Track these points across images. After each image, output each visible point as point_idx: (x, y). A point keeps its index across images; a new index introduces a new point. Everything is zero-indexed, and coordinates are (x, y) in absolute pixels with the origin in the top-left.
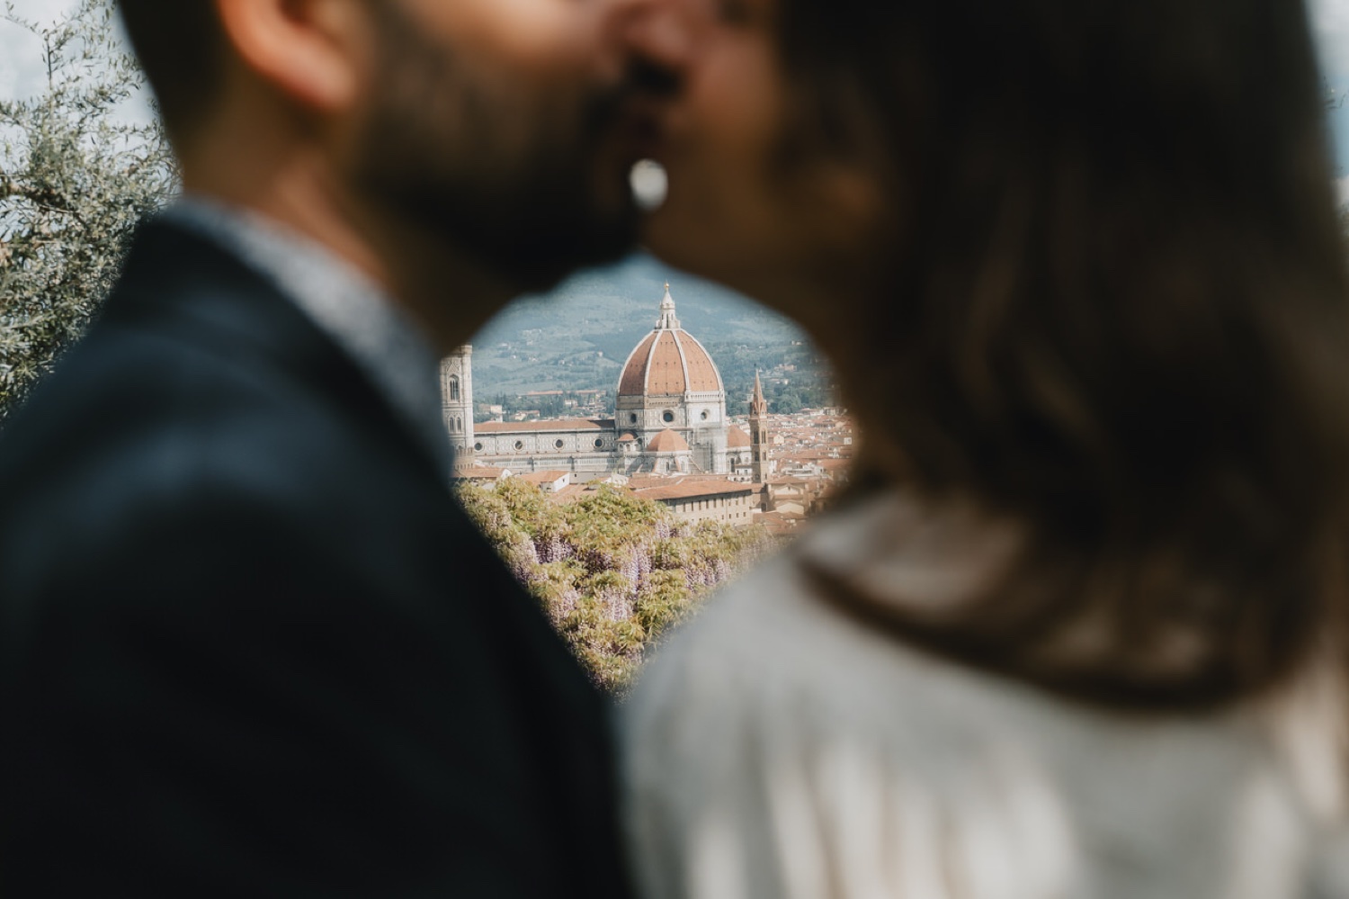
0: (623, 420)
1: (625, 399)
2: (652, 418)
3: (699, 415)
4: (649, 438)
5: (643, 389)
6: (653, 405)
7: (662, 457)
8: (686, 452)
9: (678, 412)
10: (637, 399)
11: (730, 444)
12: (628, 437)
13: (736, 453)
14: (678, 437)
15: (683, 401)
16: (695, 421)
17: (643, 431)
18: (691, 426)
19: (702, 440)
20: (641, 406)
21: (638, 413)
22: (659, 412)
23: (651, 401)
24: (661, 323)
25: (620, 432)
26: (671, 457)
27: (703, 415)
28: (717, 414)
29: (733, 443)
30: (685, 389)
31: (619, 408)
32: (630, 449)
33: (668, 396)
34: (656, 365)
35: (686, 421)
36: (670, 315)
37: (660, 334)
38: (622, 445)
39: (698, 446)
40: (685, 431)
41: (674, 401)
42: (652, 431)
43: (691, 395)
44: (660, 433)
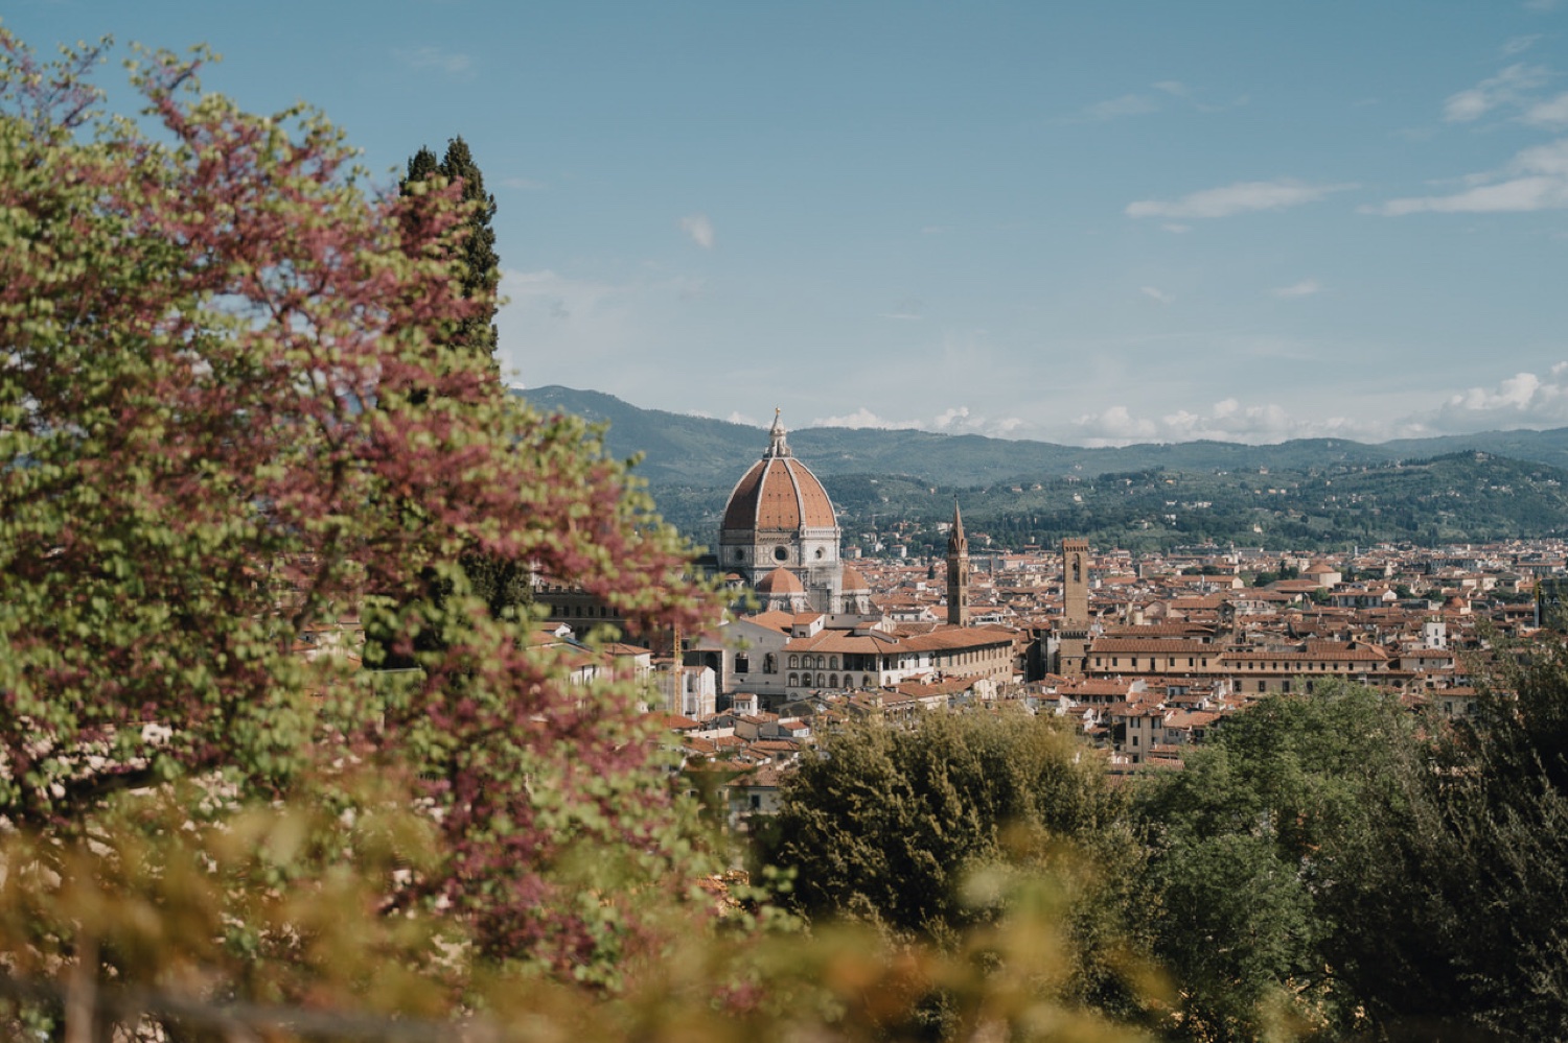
0: (728, 555)
1: (730, 532)
2: (762, 557)
3: (814, 554)
4: (759, 577)
5: (754, 522)
6: (764, 541)
7: (776, 598)
8: (802, 593)
9: (791, 550)
10: (745, 533)
11: (846, 586)
12: (734, 575)
13: (852, 596)
14: (792, 577)
15: (796, 537)
16: (810, 560)
17: (753, 569)
18: (806, 564)
19: (818, 581)
20: (751, 541)
21: (746, 549)
22: (770, 549)
23: (762, 536)
24: (771, 451)
25: (724, 570)
26: (787, 599)
27: (819, 553)
28: (832, 552)
29: (848, 584)
30: (799, 524)
31: (724, 543)
32: (738, 589)
33: (781, 531)
34: (768, 496)
35: (800, 560)
36: (781, 442)
37: (770, 463)
38: (728, 584)
39: (814, 587)
40: (799, 571)
41: (787, 536)
42: (763, 569)
43: (807, 531)
44: (771, 570)
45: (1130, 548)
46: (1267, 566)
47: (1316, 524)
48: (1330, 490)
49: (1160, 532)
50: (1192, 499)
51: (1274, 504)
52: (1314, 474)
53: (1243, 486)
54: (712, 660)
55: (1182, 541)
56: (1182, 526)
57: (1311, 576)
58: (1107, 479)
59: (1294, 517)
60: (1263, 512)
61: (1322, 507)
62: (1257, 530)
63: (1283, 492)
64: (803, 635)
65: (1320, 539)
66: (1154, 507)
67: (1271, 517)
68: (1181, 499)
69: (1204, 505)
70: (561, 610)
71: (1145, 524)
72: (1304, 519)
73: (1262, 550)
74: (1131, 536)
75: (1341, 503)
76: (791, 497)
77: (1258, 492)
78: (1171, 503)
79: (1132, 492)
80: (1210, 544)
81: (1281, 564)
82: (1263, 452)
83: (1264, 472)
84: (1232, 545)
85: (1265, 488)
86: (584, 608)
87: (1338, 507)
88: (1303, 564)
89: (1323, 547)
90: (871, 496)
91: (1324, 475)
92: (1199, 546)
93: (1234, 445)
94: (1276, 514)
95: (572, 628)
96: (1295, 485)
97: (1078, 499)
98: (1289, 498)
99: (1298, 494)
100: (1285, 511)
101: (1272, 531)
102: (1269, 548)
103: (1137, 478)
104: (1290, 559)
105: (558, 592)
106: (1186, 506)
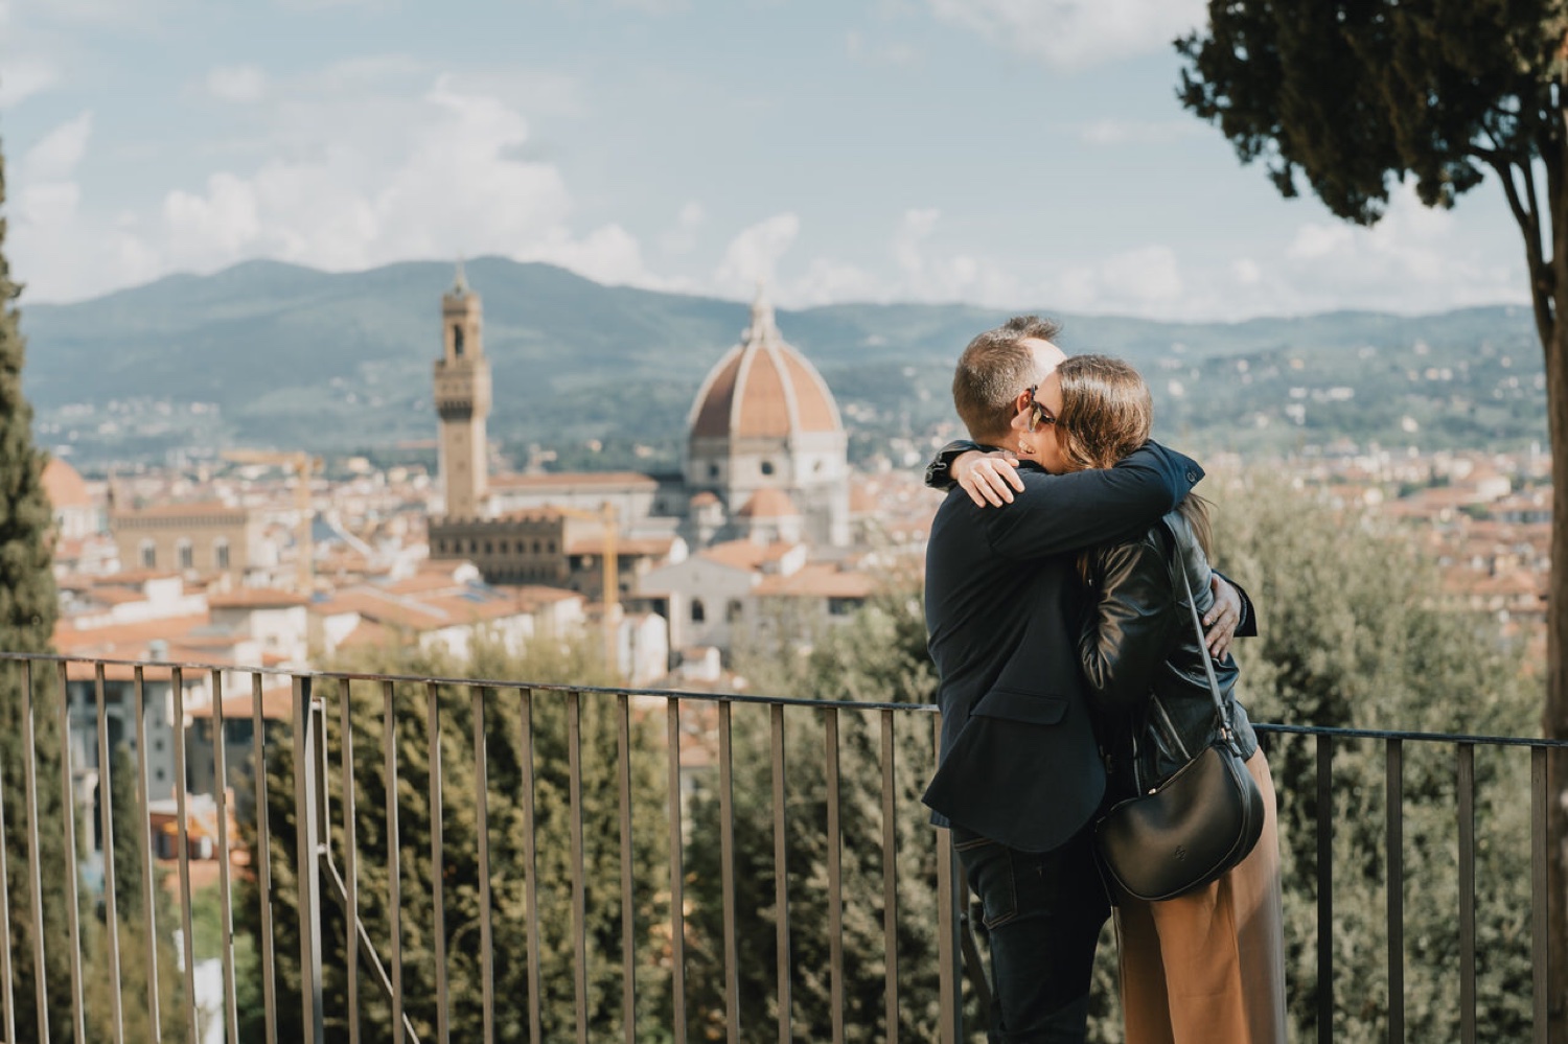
0: (697, 472)
1: (702, 443)
2: (743, 473)
3: (810, 469)
4: (738, 501)
5: (730, 428)
6: (745, 452)
7: (760, 525)
8: (795, 520)
9: (778, 461)
10: (719, 442)
12: (707, 498)
14: (781, 498)
15: (786, 447)
16: (804, 476)
17: (729, 490)
18: (799, 482)
19: (815, 503)
20: (726, 452)
21: (721, 463)
22: (753, 462)
23: (745, 445)
24: (753, 334)
25: (694, 491)
26: (774, 528)
27: (817, 467)
28: (836, 467)
29: (856, 504)
30: (789, 429)
31: (693, 454)
32: (711, 515)
33: (767, 438)
34: (749, 393)
35: (792, 475)
36: (766, 323)
37: (752, 350)
38: (698, 508)
39: (810, 511)
40: (790, 490)
41: (774, 445)
42: (742, 490)
43: (800, 438)
44: (756, 491)
45: (1241, 450)
46: (1415, 474)
47: (1488, 417)
48: (1508, 372)
49: (1282, 431)
50: (1326, 386)
51: (1435, 390)
52: (1488, 350)
53: (1394, 368)
54: (660, 606)
55: (1312, 441)
56: (1311, 422)
57: (1469, 485)
58: (1214, 365)
59: (1459, 407)
60: (1419, 402)
61: (1497, 394)
62: (1410, 425)
63: (1447, 375)
64: (775, 572)
65: (1492, 435)
66: (1274, 397)
67: (1429, 407)
68: (1311, 386)
69: (1342, 394)
70: (466, 545)
71: (1262, 421)
72: (1472, 411)
73: (1413, 452)
74: (1244, 436)
75: (1521, 387)
76: (779, 393)
77: (1413, 376)
78: (1298, 392)
79: (1247, 380)
80: (1346, 445)
81: (1433, 470)
82: (1423, 324)
83: (1421, 348)
84: (1374, 446)
85: (1422, 371)
86: (496, 541)
87: (1518, 395)
88: (1461, 469)
89: (1492, 446)
90: (905, 390)
91: (1500, 352)
92: (1330, 448)
93: (1385, 316)
94: (1437, 404)
95: (481, 571)
96: (1463, 366)
97: (1176, 389)
98: (1455, 383)
99: (1466, 378)
100: (1447, 400)
101: (1427, 426)
102: (1421, 448)
103: (1254, 360)
104: (1444, 463)
105: (461, 522)
106: (1318, 396)
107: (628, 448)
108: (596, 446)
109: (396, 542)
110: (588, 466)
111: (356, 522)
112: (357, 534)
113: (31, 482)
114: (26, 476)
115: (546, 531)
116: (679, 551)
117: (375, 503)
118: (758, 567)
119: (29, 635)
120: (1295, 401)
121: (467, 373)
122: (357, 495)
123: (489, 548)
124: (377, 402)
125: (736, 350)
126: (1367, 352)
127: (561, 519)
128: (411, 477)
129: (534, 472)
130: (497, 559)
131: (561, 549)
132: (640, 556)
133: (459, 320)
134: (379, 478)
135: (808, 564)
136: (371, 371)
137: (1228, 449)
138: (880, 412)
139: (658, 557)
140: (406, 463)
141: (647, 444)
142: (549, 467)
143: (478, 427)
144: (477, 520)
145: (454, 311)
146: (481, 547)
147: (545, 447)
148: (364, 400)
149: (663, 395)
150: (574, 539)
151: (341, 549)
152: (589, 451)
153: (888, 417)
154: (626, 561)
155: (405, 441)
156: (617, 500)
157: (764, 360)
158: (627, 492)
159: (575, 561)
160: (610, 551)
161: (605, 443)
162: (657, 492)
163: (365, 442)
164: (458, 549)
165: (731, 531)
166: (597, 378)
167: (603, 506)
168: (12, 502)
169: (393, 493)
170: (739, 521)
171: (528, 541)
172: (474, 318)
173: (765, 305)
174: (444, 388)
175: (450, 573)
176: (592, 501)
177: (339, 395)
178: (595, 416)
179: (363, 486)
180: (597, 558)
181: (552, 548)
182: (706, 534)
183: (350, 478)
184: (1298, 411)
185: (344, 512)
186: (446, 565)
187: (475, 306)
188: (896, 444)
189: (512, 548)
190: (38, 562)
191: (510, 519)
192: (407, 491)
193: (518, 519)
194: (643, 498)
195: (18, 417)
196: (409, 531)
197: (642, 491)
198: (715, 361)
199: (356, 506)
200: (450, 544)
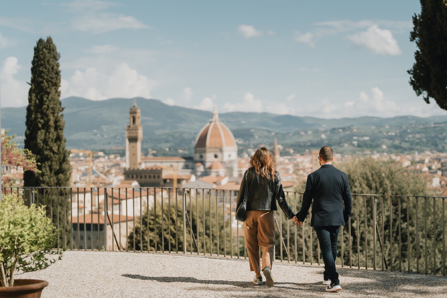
0: (197, 157)
1: (198, 149)
2: (209, 157)
3: (227, 156)
4: (208, 165)
5: (206, 145)
6: (210, 152)
7: (214, 172)
8: (223, 170)
9: (219, 154)
10: (203, 149)
11: (239, 167)
12: (199, 164)
13: (241, 171)
14: (220, 164)
15: (221, 150)
16: (226, 158)
17: (205, 162)
18: (224, 160)
19: (229, 165)
20: (205, 152)
21: (203, 154)
22: (212, 154)
23: (210, 150)
24: (212, 120)
25: (196, 162)
26: (217, 172)
27: (229, 156)
28: (234, 156)
30: (222, 146)
31: (196, 152)
32: (200, 169)
33: (216, 148)
34: (211, 136)
35: (223, 158)
36: (216, 117)
37: (212, 124)
38: (197, 167)
39: (228, 168)
40: (222, 162)
41: (218, 150)
42: (210, 162)
43: (225, 148)
44: (212, 162)
45: (341, 153)
46: (386, 159)
47: (405, 145)
48: (409, 133)
49: (351, 148)
50: (363, 136)
51: (391, 138)
52: (404, 128)
53: (380, 132)
55: (359, 151)
56: (359, 146)
57: (400, 163)
58: (333, 130)
59: (397, 142)
60: (387, 141)
61: (407, 139)
62: (384, 147)
63: (394, 134)
64: (220, 184)
65: (405, 150)
66: (349, 139)
67: (389, 142)
68: (359, 136)
69: (367, 138)
70: (135, 176)
71: (346, 145)
72: (400, 143)
73: (385, 154)
74: (341, 149)
75: (413, 137)
76: (219, 136)
77: (385, 134)
78: (355, 138)
79: (342, 134)
80: (368, 152)
81: (391, 158)
82: (387, 120)
83: (387, 127)
84: (375, 152)
85: (387, 132)
86: (143, 175)
87: (412, 139)
88: (398, 159)
89: (406, 153)
90: (251, 136)
91: (407, 128)
92: (364, 153)
93: (378, 118)
94: (391, 141)
95: (139, 183)
96: (398, 131)
97: (323, 136)
98: (395, 136)
99: (399, 135)
100: (394, 140)
101: (389, 147)
102: (387, 153)
103: (344, 129)
104: (393, 157)
105: (134, 170)
106: (360, 139)
107: (176, 150)
108: (167, 149)
109: (113, 175)
110: (165, 155)
111: (101, 169)
112: (102, 173)
113: (66, 159)
114: (65, 157)
115: (157, 173)
116: (193, 178)
117: (106, 164)
118: (215, 183)
119: (63, 198)
120: (355, 140)
121: (136, 129)
122: (100, 162)
123: (141, 177)
124: (106, 136)
125: (208, 124)
126: (373, 127)
127: (162, 169)
128: (116, 157)
129: (150, 156)
130: (143, 180)
131: (161, 177)
132: (183, 179)
133: (134, 115)
134: (107, 157)
135: (229, 182)
136: (104, 128)
137: (337, 153)
138: (245, 141)
139: (187, 180)
140: (114, 153)
141: (181, 149)
142: (154, 155)
143: (139, 144)
144: (138, 169)
145: (133, 112)
146: (139, 177)
147: (153, 150)
148: (102, 136)
149: (186, 136)
150: (165, 175)
151: (98, 177)
152: (165, 150)
153: (247, 143)
154: (179, 181)
155: (114, 147)
156: (175, 164)
157: (215, 127)
158: (177, 162)
159: (165, 181)
160: (175, 178)
161: (170, 149)
162: (185, 162)
163: (102, 148)
164: (133, 177)
165: (206, 173)
166: (167, 131)
167: (171, 166)
168: (61, 164)
169: (111, 161)
170: (208, 170)
171: (152, 175)
172: (138, 115)
173: (216, 112)
174: (130, 133)
175: (131, 184)
176: (168, 164)
177: (95, 134)
178: (167, 141)
179: (102, 160)
180: (172, 180)
181: (159, 177)
182: (199, 174)
183: (98, 157)
184: (355, 143)
185: (97, 167)
186: (130, 182)
187: (139, 111)
188: (249, 150)
189: (148, 177)
190: (66, 179)
191: (147, 169)
192: (115, 161)
193: (150, 169)
194: (181, 164)
195: (63, 142)
196: (116, 172)
197: (181, 162)
198: (202, 127)
199: (100, 165)
200: (130, 176)
